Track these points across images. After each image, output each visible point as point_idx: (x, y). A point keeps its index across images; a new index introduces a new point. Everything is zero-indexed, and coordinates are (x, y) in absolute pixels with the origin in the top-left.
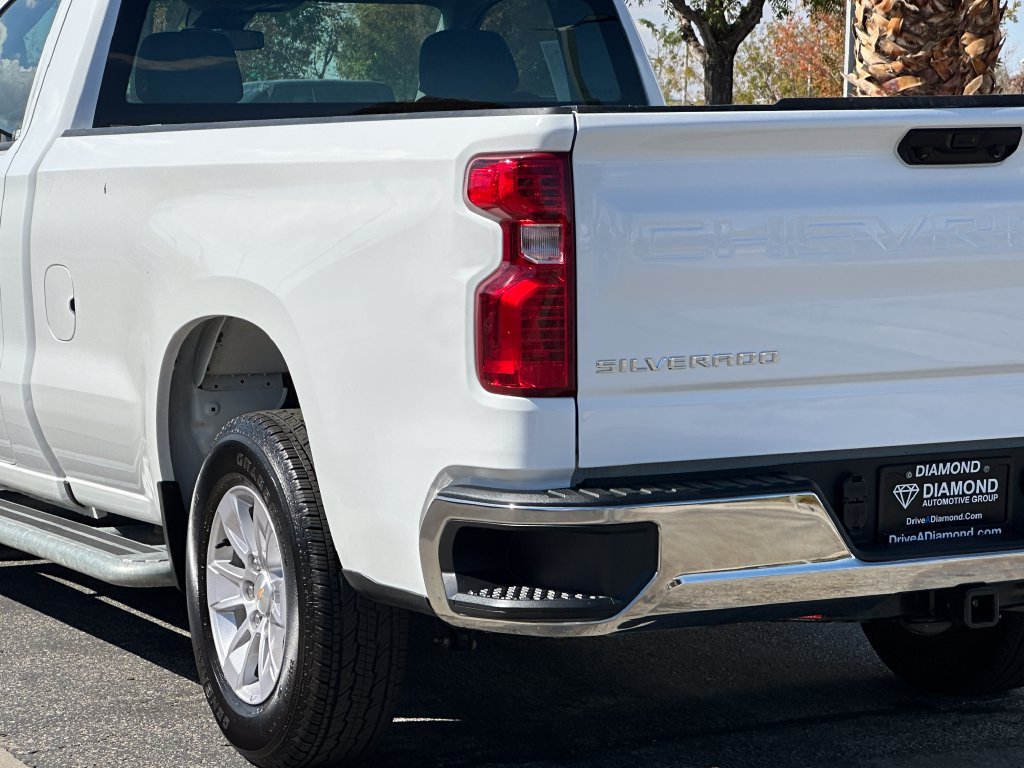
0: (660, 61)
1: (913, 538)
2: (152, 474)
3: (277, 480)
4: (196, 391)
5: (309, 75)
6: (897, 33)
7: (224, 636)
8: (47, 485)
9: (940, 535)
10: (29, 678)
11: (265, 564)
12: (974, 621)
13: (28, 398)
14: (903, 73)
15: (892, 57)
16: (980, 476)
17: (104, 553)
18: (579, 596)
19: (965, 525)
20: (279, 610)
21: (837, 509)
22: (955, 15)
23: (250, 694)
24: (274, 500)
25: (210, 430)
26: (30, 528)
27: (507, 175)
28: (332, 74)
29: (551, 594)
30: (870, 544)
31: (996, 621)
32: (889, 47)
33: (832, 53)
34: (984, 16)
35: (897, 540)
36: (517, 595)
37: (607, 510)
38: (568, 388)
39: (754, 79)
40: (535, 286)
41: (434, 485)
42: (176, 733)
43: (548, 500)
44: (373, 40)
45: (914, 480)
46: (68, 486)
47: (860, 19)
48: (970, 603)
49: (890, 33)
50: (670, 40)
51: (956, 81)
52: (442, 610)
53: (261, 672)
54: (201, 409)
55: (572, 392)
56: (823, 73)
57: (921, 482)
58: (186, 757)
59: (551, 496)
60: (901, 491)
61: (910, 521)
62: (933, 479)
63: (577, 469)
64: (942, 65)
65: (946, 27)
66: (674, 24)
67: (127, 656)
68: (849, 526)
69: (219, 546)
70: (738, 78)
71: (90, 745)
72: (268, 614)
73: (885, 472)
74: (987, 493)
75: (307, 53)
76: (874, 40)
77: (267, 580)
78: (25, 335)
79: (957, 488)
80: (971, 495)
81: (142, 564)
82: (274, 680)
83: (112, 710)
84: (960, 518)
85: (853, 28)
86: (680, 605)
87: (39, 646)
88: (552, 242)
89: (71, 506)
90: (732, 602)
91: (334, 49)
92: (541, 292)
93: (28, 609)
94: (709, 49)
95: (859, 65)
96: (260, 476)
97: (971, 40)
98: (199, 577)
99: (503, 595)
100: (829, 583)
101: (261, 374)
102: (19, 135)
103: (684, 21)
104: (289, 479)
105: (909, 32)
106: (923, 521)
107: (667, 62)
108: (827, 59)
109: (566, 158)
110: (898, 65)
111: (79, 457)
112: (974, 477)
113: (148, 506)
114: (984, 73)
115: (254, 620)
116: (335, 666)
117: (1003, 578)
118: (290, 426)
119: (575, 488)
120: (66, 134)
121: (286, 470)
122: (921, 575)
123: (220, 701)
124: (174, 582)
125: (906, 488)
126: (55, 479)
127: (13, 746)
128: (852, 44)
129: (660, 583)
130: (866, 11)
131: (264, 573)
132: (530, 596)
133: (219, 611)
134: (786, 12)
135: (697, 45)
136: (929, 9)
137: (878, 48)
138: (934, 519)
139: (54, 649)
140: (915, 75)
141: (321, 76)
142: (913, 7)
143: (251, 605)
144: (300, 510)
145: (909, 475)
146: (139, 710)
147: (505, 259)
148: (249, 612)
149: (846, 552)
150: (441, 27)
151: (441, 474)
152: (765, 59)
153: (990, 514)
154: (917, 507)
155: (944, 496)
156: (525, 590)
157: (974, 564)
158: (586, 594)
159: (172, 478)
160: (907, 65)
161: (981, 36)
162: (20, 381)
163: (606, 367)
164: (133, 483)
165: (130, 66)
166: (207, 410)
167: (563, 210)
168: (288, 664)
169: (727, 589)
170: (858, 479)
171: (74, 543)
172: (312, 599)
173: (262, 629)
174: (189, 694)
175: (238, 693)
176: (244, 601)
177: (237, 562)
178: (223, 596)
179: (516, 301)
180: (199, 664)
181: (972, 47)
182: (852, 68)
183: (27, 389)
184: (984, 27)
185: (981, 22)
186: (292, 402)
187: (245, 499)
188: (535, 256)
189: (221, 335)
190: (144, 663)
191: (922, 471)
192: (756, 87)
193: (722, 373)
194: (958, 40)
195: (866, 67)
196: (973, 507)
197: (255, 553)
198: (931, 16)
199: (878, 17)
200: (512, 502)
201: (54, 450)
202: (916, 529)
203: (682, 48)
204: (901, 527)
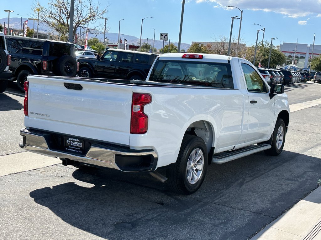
1: (69, 150)
16: (79, 142)
19: (77, 150)
57: (71, 141)
60: (68, 141)
79: (76, 143)
145: (68, 139)
153: (81, 149)
155: (74, 144)
191: (70, 139)
204: (68, 147)
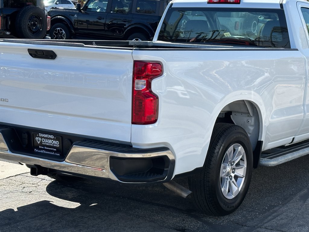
1: (40, 151)
9: (46, 152)
16: (55, 140)
19: (52, 151)
35: (37, 151)
57: (42, 137)
60: (37, 139)
61: (40, 147)
62: (44, 138)
74: (56, 144)
79: (50, 141)
80: (53, 144)
84: (51, 149)
106: (43, 147)
112: (53, 139)
125: (38, 138)
138: (45, 148)
145: (38, 135)
149: (8, 149)
153: (58, 150)
154: (41, 144)
155: (47, 143)
191: (40, 135)
196: (54, 147)
202: (41, 149)
204: (38, 148)
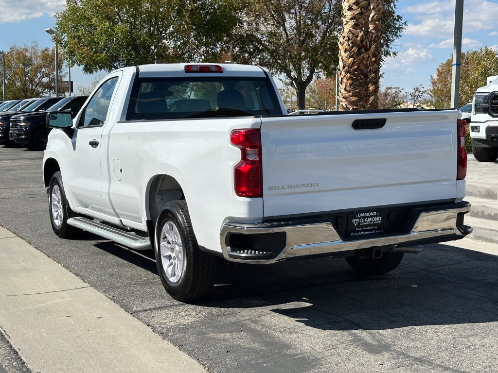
0: (284, 90)
1: (358, 234)
2: (144, 218)
3: (180, 220)
4: (156, 195)
5: (186, 96)
6: (350, 85)
7: (165, 263)
8: (115, 220)
9: (365, 233)
10: (111, 275)
11: (177, 243)
12: (375, 257)
13: (109, 196)
14: (352, 96)
15: (349, 91)
16: (376, 216)
17: (131, 240)
18: (265, 253)
19: (372, 230)
20: (181, 256)
21: (336, 226)
22: (367, 79)
23: (173, 280)
24: (179, 226)
25: (160, 205)
26: (111, 233)
27: (243, 135)
28: (192, 97)
29: (257, 252)
30: (346, 236)
31: (381, 257)
32: (348, 89)
33: (332, 87)
34: (374, 79)
35: (353, 234)
36: (247, 253)
37: (272, 229)
38: (261, 195)
39: (310, 95)
40: (251, 167)
41: (224, 222)
42: (153, 290)
43: (255, 226)
44: (204, 87)
45: (358, 218)
46: (121, 221)
47: (340, 81)
48: (374, 252)
49: (348, 85)
50: (286, 84)
51: (367, 98)
52: (226, 256)
53: (176, 274)
54: (158, 200)
55: (261, 196)
56: (330, 93)
57: (360, 218)
58: (156, 297)
59: (256, 225)
60: (354, 221)
61: (357, 229)
62: (363, 217)
63: (263, 217)
64: (363, 93)
65: (364, 83)
66: (288, 81)
67: (139, 268)
68: (340, 231)
69: (163, 238)
70: (306, 95)
71: (129, 294)
72: (178, 257)
73: (349, 216)
74: (378, 221)
75: (186, 90)
76: (344, 87)
77: (177, 248)
78: (108, 179)
79: (370, 219)
80: (374, 222)
81: (142, 243)
82: (180, 276)
83: (135, 284)
84: (371, 228)
85: (338, 83)
86: (293, 254)
87: (114, 265)
88: (255, 154)
89: (122, 226)
90: (308, 253)
91: (193, 89)
92: (252, 168)
93: (111, 254)
94: (298, 89)
95: (340, 94)
96: (175, 219)
97: (371, 86)
98: (158, 247)
99: (244, 253)
100: (335, 247)
101: (174, 190)
102: (105, 122)
103: (291, 81)
104: (183, 220)
105: (354, 84)
106: (360, 229)
107: (286, 91)
108: (331, 89)
109: (259, 130)
110: (351, 93)
111: (124, 212)
112: (375, 216)
113: (143, 227)
114: (375, 95)
115: (174, 259)
116: (197, 272)
117: (383, 245)
118: (183, 205)
119: (263, 222)
120: (118, 122)
121: (182, 217)
122: (361, 244)
123: (165, 281)
124: (151, 248)
125: (356, 220)
126: (117, 219)
127: (107, 295)
128: (338, 88)
129: (287, 249)
130: (342, 79)
131: (176, 246)
132: (251, 253)
133: (164, 257)
134: (319, 78)
135: (295, 87)
136: (359, 78)
137: (345, 89)
138: (363, 228)
139: (118, 266)
140: (356, 96)
141: (190, 97)
142: (355, 77)
143: (173, 255)
144: (186, 229)
145: (357, 216)
146: (142, 284)
147: (242, 159)
148: (172, 257)
149: (339, 239)
150: (223, 89)
151: (225, 219)
152: (314, 89)
153: (379, 227)
154: (359, 225)
155: (366, 222)
156: (250, 251)
157: (375, 241)
158: (267, 252)
159: (150, 219)
160: (353, 93)
161: (373, 85)
162: (107, 192)
163: (271, 188)
164: (138, 220)
165: (136, 101)
166: (160, 200)
167: (258, 144)
168: (184, 271)
169: (306, 249)
170: (342, 218)
171: (123, 237)
172: (190, 253)
173: (176, 261)
174: (156, 279)
175: (170, 279)
176: (171, 253)
177: (169, 243)
178: (165, 252)
179: (246, 171)
180: (159, 271)
181: (371, 88)
182: (338, 95)
183: (109, 194)
184: (374, 82)
185: (374, 81)
186: (183, 198)
187: (171, 225)
188: (250, 158)
189: (163, 179)
190: (143, 270)
191: (360, 215)
192: (311, 97)
193: (304, 189)
194: (367, 86)
195: (342, 94)
196: (374, 225)
197: (174, 240)
198: (360, 80)
199: (345, 80)
200: (245, 227)
201: (116, 210)
202: (358, 231)
203: (290, 87)
